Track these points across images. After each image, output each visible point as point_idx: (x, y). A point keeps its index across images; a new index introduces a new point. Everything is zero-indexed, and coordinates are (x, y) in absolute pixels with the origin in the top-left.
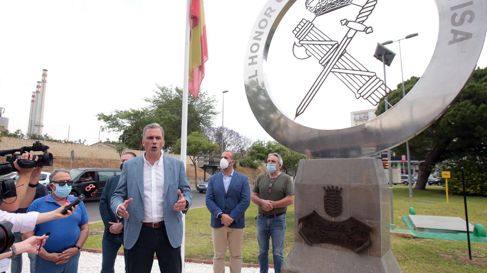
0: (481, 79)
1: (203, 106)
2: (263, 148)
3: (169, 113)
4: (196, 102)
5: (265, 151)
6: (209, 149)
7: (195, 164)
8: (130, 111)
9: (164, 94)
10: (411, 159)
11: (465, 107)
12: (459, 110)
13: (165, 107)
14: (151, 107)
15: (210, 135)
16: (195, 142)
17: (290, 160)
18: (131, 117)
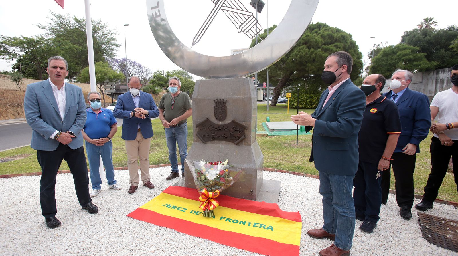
0: (313, 31)
1: (105, 37)
2: (163, 77)
3: (69, 42)
4: (98, 33)
5: (164, 79)
6: (114, 78)
7: (102, 92)
8: (22, 38)
9: (61, 22)
10: (269, 86)
11: (303, 50)
12: (299, 52)
13: (64, 37)
14: (48, 35)
15: (114, 65)
16: (101, 71)
17: (185, 87)
18: (23, 45)
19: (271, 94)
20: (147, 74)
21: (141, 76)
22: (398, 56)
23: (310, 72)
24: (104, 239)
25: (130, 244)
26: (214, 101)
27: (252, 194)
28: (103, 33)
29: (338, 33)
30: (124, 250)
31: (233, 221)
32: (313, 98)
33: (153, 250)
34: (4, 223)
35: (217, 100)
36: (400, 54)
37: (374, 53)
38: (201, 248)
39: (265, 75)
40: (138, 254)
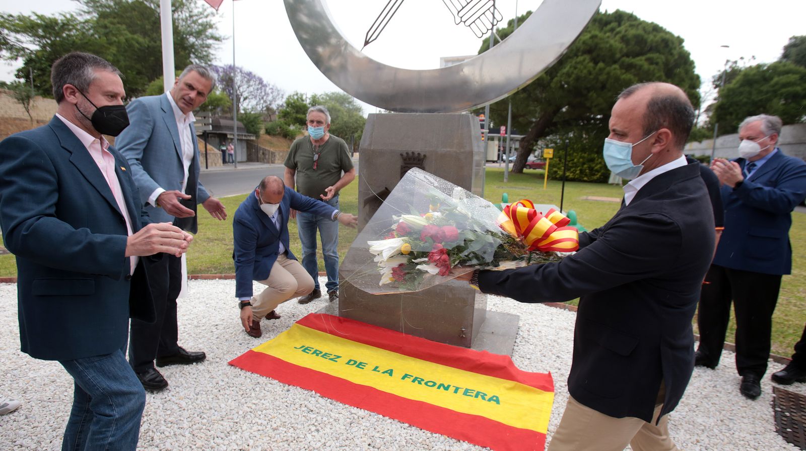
0: (606, 27)
1: (195, 22)
3: (124, 30)
4: (180, 13)
6: (211, 103)
8: (34, 18)
11: (582, 64)
13: (114, 18)
14: (82, 13)
17: (347, 127)
18: (37, 31)
19: (516, 149)
20: (274, 99)
21: (262, 101)
22: (773, 86)
23: (594, 109)
24: (187, 400)
25: (234, 412)
26: (402, 155)
27: (464, 336)
28: (192, 14)
29: (655, 33)
30: (222, 422)
31: (426, 384)
32: (596, 162)
33: (275, 426)
34: (8, 362)
35: (407, 153)
36: (776, 84)
37: (726, 79)
38: (364, 428)
39: (506, 112)
40: (249, 430)
